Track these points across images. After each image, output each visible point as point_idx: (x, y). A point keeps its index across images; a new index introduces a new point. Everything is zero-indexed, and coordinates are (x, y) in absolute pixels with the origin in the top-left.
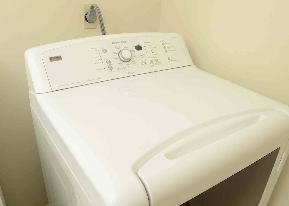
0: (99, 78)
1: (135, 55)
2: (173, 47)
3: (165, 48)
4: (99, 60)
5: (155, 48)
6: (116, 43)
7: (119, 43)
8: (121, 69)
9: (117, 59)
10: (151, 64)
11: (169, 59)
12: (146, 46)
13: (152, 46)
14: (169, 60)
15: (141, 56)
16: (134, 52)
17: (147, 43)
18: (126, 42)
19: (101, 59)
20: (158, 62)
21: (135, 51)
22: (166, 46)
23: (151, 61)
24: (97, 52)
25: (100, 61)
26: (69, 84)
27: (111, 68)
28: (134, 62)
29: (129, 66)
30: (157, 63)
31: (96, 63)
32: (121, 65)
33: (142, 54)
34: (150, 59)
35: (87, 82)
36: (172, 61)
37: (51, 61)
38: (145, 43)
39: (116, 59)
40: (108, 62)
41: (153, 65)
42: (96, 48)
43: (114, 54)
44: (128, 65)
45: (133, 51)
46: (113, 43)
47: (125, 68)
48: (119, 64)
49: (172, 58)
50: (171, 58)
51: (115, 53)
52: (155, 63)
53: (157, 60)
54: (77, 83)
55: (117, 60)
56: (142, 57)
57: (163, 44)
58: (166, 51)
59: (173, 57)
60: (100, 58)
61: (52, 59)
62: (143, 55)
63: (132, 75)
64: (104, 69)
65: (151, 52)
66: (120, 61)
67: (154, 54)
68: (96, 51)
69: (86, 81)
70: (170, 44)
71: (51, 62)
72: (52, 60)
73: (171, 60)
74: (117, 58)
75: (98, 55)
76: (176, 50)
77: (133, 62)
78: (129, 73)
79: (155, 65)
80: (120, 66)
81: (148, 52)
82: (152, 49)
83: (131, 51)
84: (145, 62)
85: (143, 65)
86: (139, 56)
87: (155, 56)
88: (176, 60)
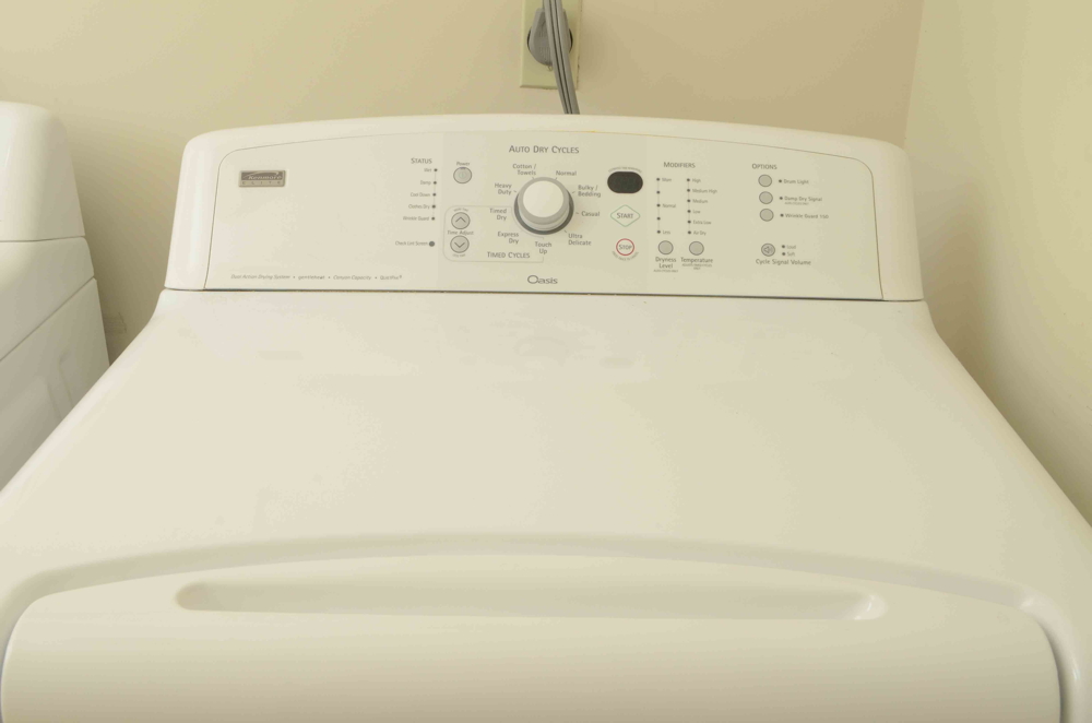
0: (392, 277)
1: (594, 211)
2: (814, 200)
3: (766, 198)
4: (425, 206)
5: (715, 192)
6: (526, 149)
7: (540, 150)
8: (503, 255)
9: (502, 215)
10: (658, 259)
11: (768, 250)
12: (664, 180)
13: (698, 181)
14: (763, 258)
15: (620, 216)
16: (596, 197)
17: (679, 165)
18: (574, 150)
19: (434, 207)
20: (701, 257)
21: (599, 195)
22: (776, 190)
23: (666, 248)
24: (430, 177)
25: (429, 213)
26: (271, 278)
27: (461, 247)
28: (574, 239)
29: (545, 252)
30: (692, 261)
31: (405, 218)
32: (511, 241)
33: (630, 212)
34: (662, 237)
35: (340, 280)
36: (779, 263)
37: (242, 185)
38: (667, 165)
39: (500, 213)
40: (462, 219)
41: (667, 263)
42: (430, 161)
43: (500, 192)
44: (545, 245)
45: (594, 191)
46: (512, 149)
47: (526, 255)
48: (505, 235)
49: (785, 250)
50: (779, 250)
51: (504, 189)
52: (679, 260)
53: (696, 248)
54: (300, 278)
55: (499, 218)
56: (625, 221)
57: (765, 181)
58: (767, 216)
59: (794, 247)
60: (430, 201)
61: (248, 178)
62: (635, 216)
63: (544, 289)
64: (432, 244)
65: (686, 206)
66: (511, 224)
67: (693, 217)
68: (427, 170)
69: (338, 278)
70: (803, 182)
71: (244, 189)
72: (247, 182)
73: (778, 256)
74: (505, 211)
75: (430, 189)
76: (826, 217)
77: (573, 235)
78: (533, 279)
79: (678, 265)
80: (504, 245)
81: (665, 206)
82: (693, 196)
83: (582, 191)
84: (630, 247)
85: (616, 256)
86: (615, 216)
87: (693, 227)
88: (805, 262)
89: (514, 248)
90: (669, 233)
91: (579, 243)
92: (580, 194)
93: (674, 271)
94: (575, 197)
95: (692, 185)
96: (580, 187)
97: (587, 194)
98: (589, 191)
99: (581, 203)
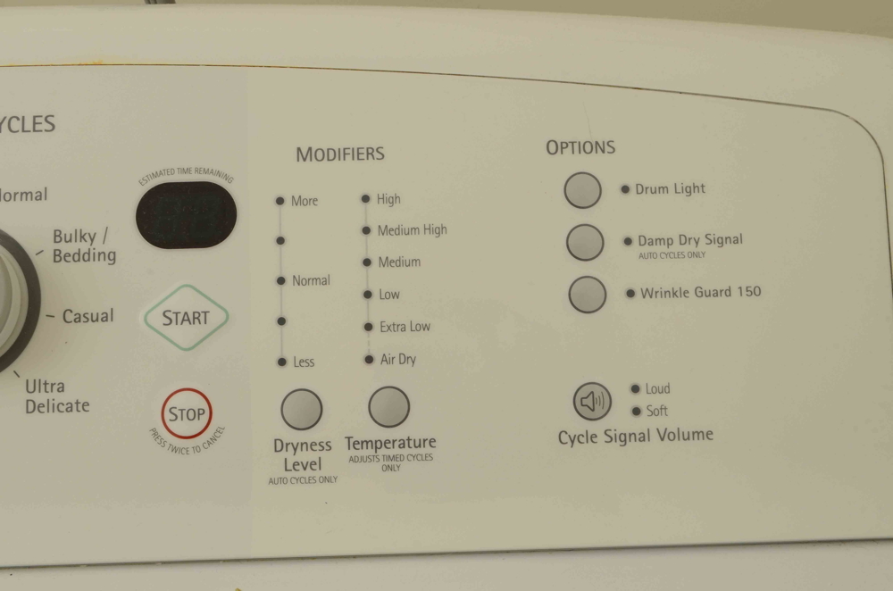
1: (96, 308)
2: (721, 242)
3: (585, 244)
5: (439, 231)
10: (280, 446)
11: (591, 402)
12: (299, 201)
13: (393, 200)
14: (578, 426)
15: (170, 318)
16: (103, 264)
17: (341, 154)
18: (40, 124)
20: (398, 433)
21: (112, 258)
22: (613, 216)
23: (302, 409)
28: (40, 398)
30: (377, 445)
33: (202, 305)
34: (293, 377)
36: (624, 439)
38: (304, 155)
41: (305, 456)
45: (98, 246)
49: (641, 400)
50: (623, 401)
52: (340, 445)
53: (386, 405)
56: (186, 334)
57: (583, 190)
58: (587, 298)
59: (666, 390)
62: (215, 317)
65: (352, 279)
67: (379, 311)
70: (690, 190)
73: (619, 419)
76: (754, 292)
77: (44, 385)
79: (335, 460)
81: (298, 281)
82: (379, 246)
83: (65, 248)
84: (199, 413)
85: (162, 443)
86: (157, 320)
87: (379, 343)
88: (697, 434)
90: (309, 363)
91: (57, 408)
92: (58, 256)
93: (327, 479)
94: (43, 265)
95: (378, 215)
96: (58, 236)
97: (79, 257)
98: (84, 247)
99: (60, 284)
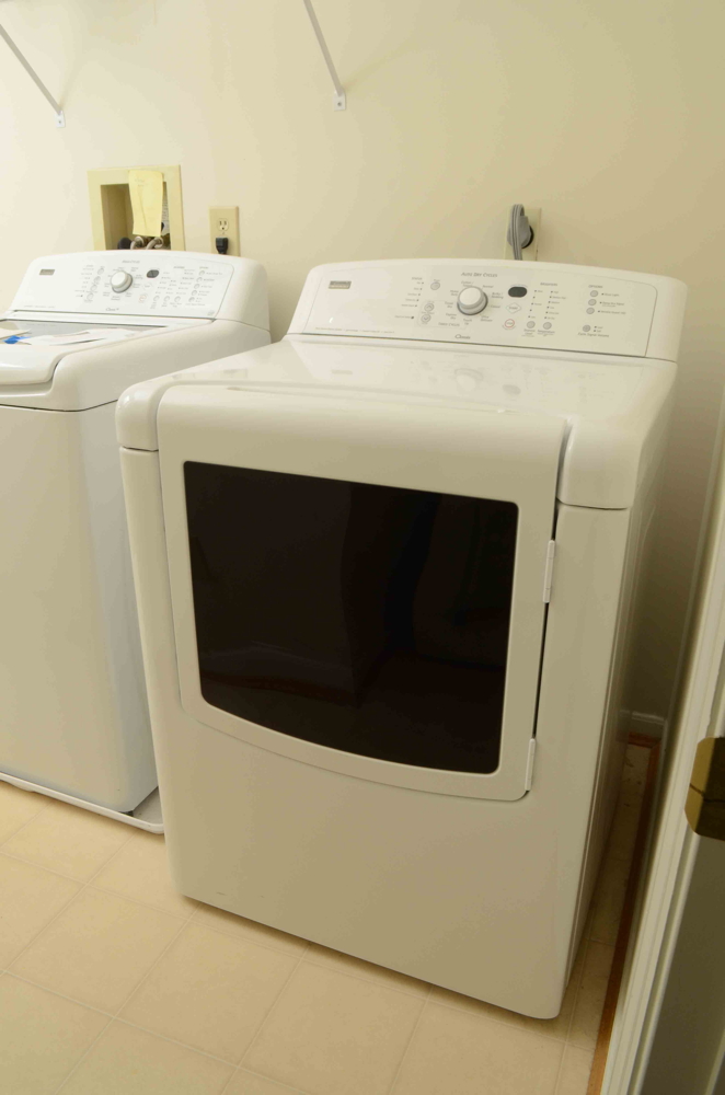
1: (498, 305)
2: (619, 304)
3: (593, 302)
4: (414, 300)
5: (565, 298)
6: (470, 274)
7: (477, 275)
8: (447, 325)
10: (526, 330)
11: (586, 328)
12: (539, 291)
13: (557, 293)
14: (584, 332)
15: (511, 307)
17: (549, 284)
18: (494, 276)
19: (418, 300)
20: (548, 330)
21: (502, 298)
22: (599, 298)
23: (532, 324)
24: (419, 286)
25: (415, 303)
26: (333, 329)
27: (426, 319)
28: (484, 318)
29: (468, 324)
30: (543, 332)
31: (402, 305)
32: (452, 318)
33: (517, 306)
34: (530, 319)
36: (591, 335)
37: (330, 287)
38: (542, 284)
39: (449, 305)
40: (431, 306)
41: (530, 332)
42: (421, 279)
43: (451, 294)
44: (469, 320)
45: (500, 296)
46: (463, 274)
47: (458, 325)
48: (450, 315)
49: (597, 329)
50: (593, 329)
51: (454, 293)
52: (537, 331)
53: (549, 325)
55: (448, 307)
56: (512, 311)
57: (595, 294)
58: (590, 311)
59: (602, 328)
60: (416, 297)
61: (334, 284)
62: (519, 308)
63: (462, 341)
64: (413, 318)
65: (547, 305)
66: (454, 310)
67: (549, 310)
68: (418, 283)
69: (365, 331)
70: (616, 295)
72: (332, 286)
73: (591, 332)
74: (452, 303)
75: (416, 292)
76: (624, 313)
78: (458, 336)
79: (535, 333)
80: (448, 320)
81: (536, 304)
82: (552, 300)
83: (494, 295)
84: (512, 323)
85: (504, 327)
86: (508, 308)
87: (548, 315)
88: (607, 336)
89: (452, 321)
90: (534, 317)
91: (487, 320)
92: (492, 297)
93: (533, 336)
94: (489, 298)
95: (553, 294)
96: (493, 293)
97: (496, 297)
98: (498, 296)
99: (492, 301)
